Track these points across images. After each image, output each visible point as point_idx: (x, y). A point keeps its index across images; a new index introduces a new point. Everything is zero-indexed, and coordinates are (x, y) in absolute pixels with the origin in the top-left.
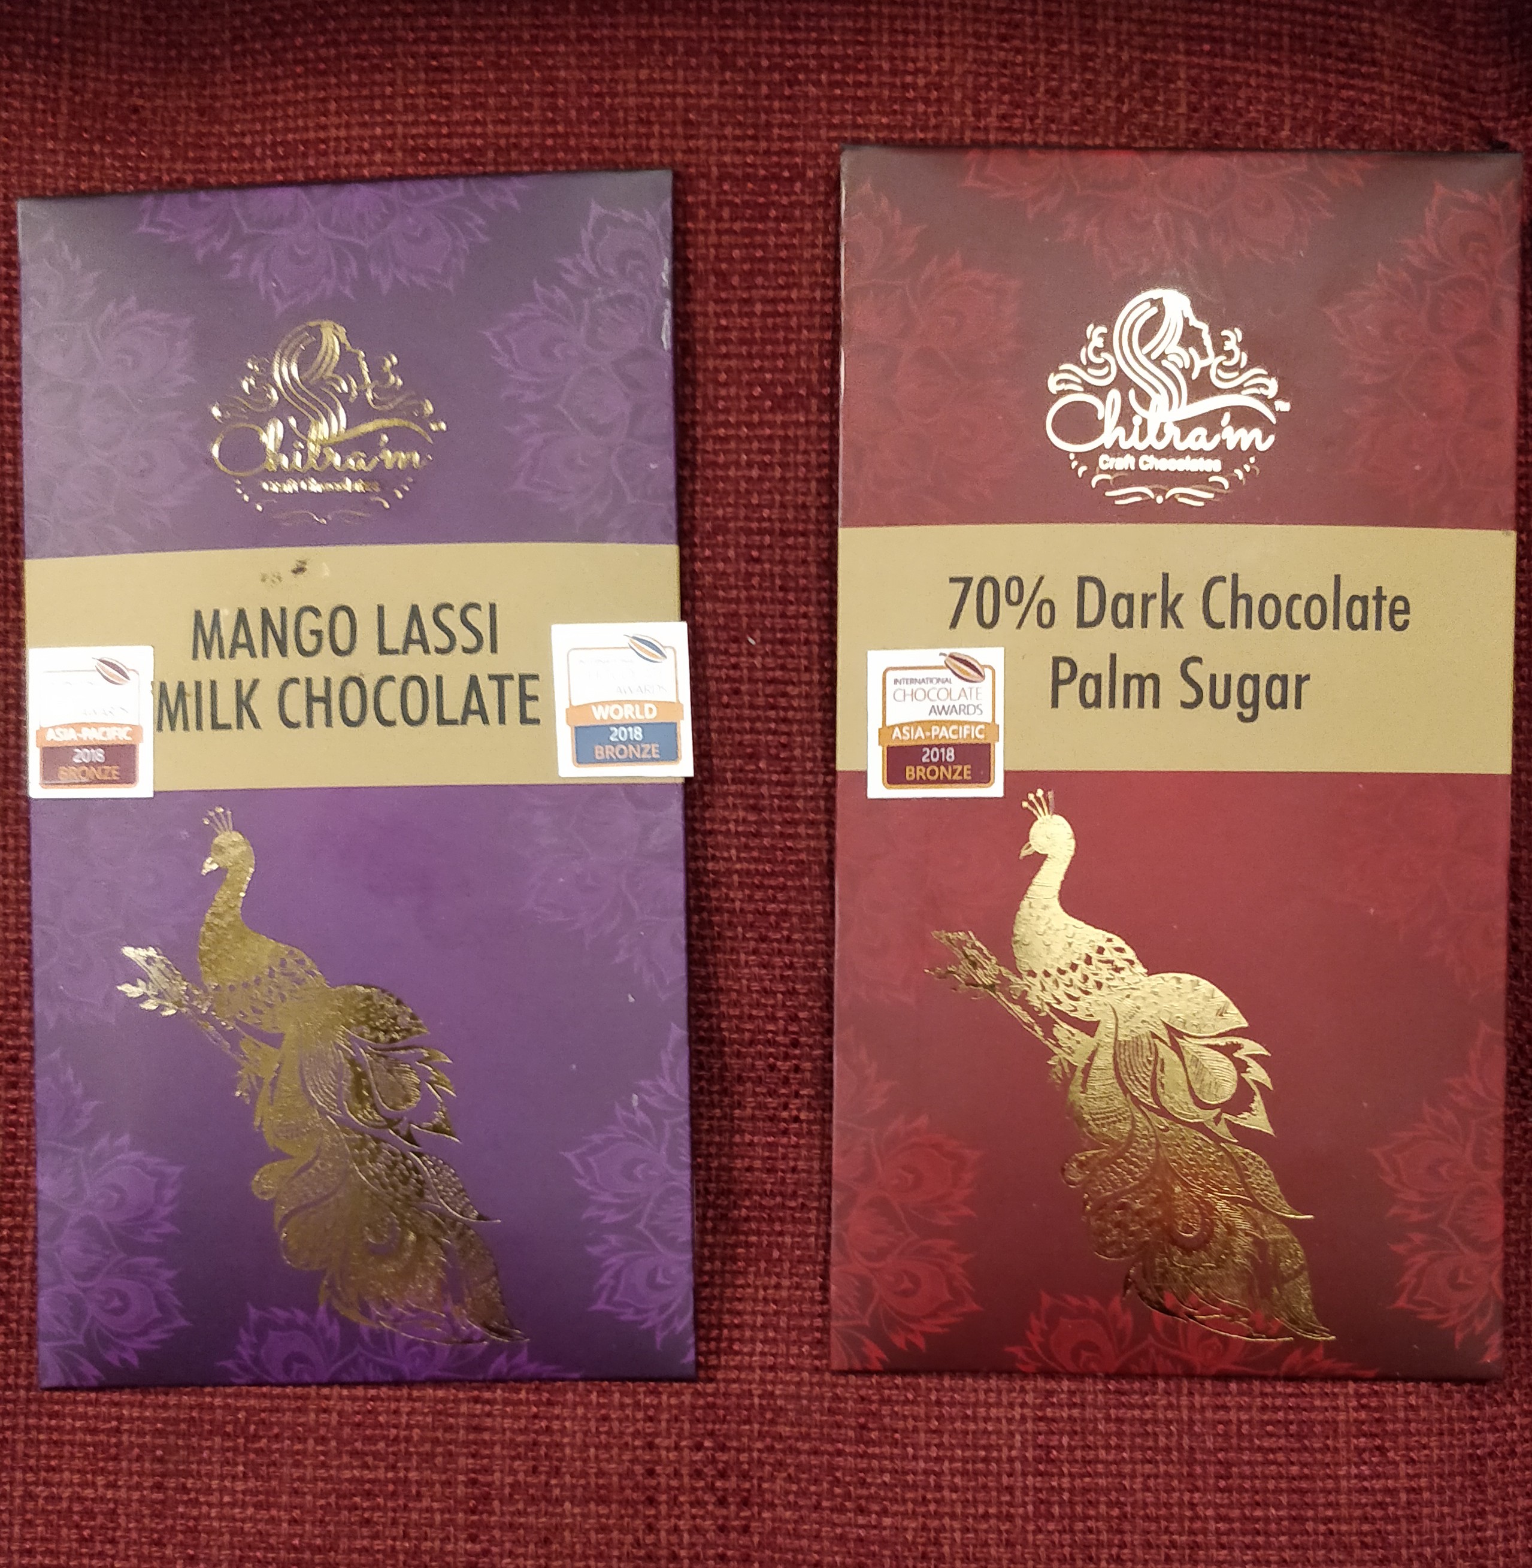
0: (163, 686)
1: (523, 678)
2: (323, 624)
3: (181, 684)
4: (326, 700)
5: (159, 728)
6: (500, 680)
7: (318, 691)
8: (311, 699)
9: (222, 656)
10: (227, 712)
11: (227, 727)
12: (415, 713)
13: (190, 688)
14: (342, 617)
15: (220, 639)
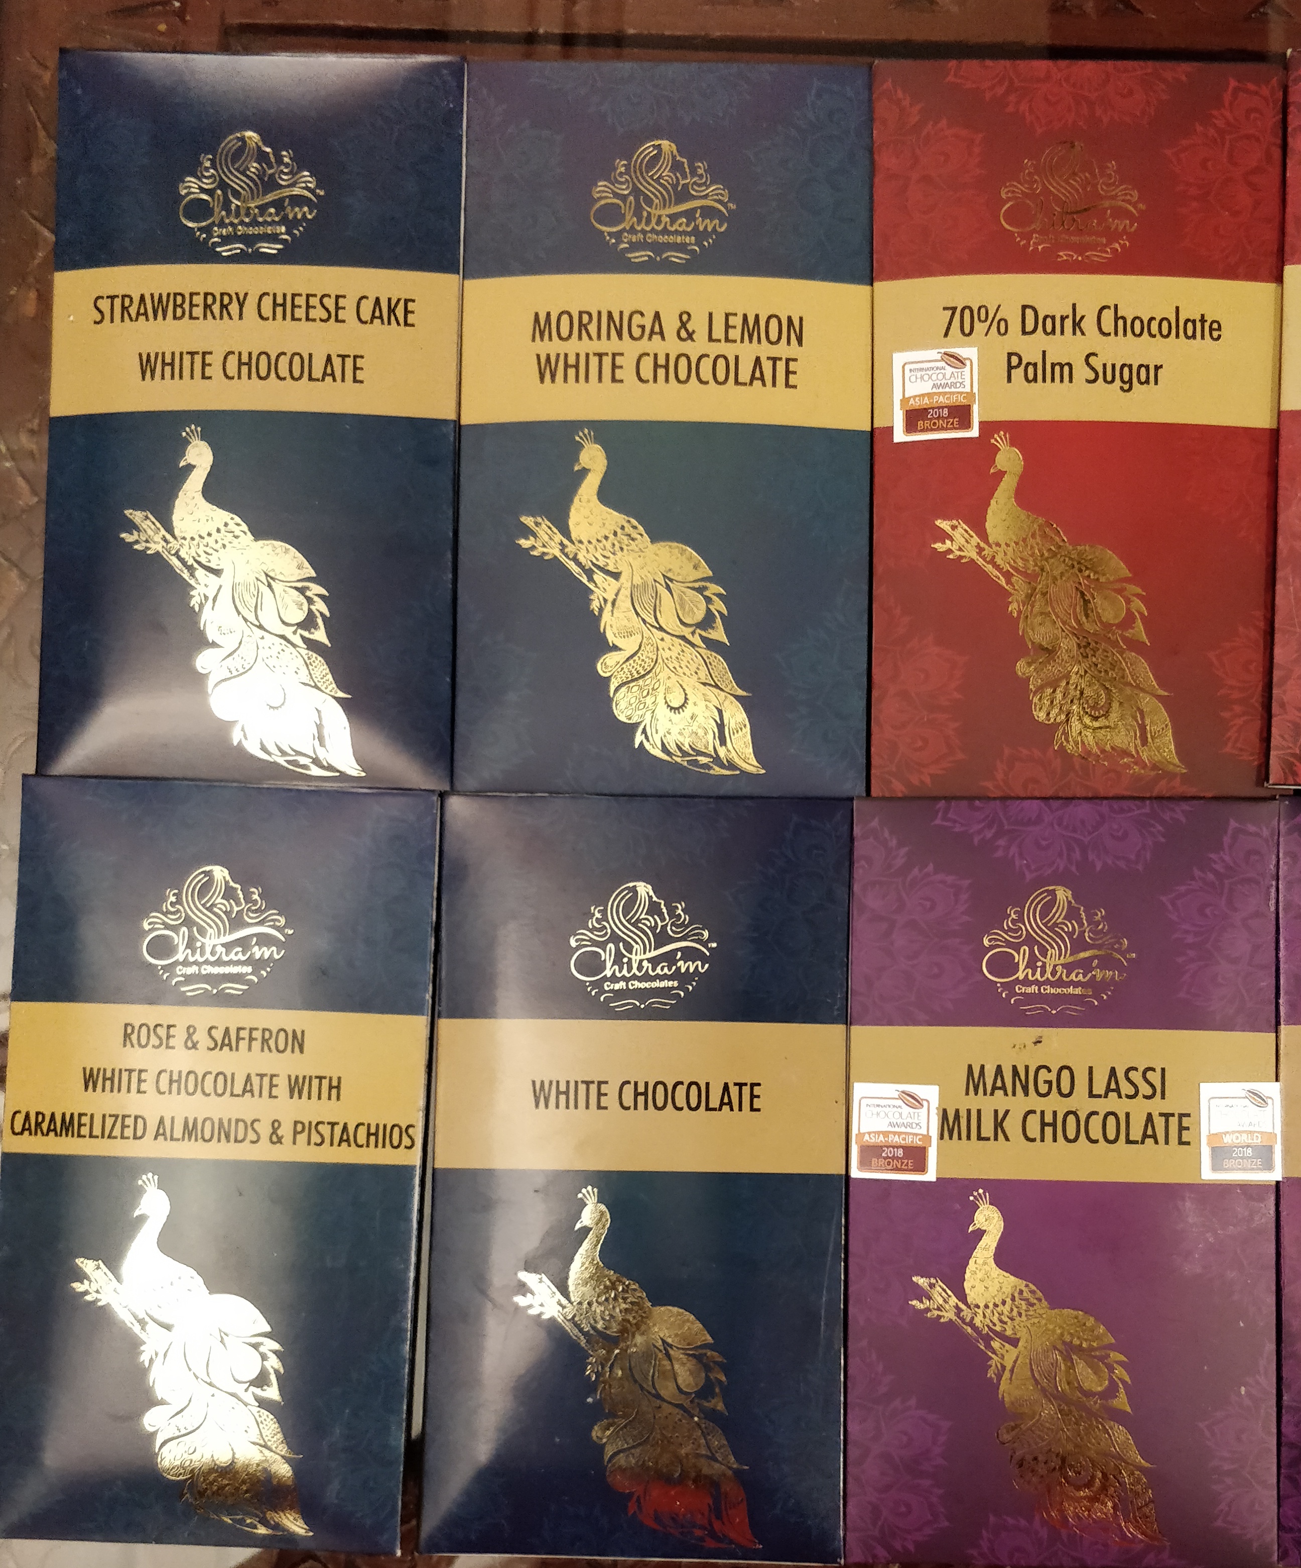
0: (945, 1112)
1: (1181, 1116)
2: (1053, 1077)
3: (957, 1111)
4: (1054, 1125)
5: (942, 1137)
6: (1167, 1116)
7: (1049, 1119)
8: (1043, 1124)
9: (985, 1094)
10: (988, 1129)
11: (988, 1139)
12: (1111, 1136)
13: (963, 1114)
14: (1065, 1074)
15: (984, 1084)
